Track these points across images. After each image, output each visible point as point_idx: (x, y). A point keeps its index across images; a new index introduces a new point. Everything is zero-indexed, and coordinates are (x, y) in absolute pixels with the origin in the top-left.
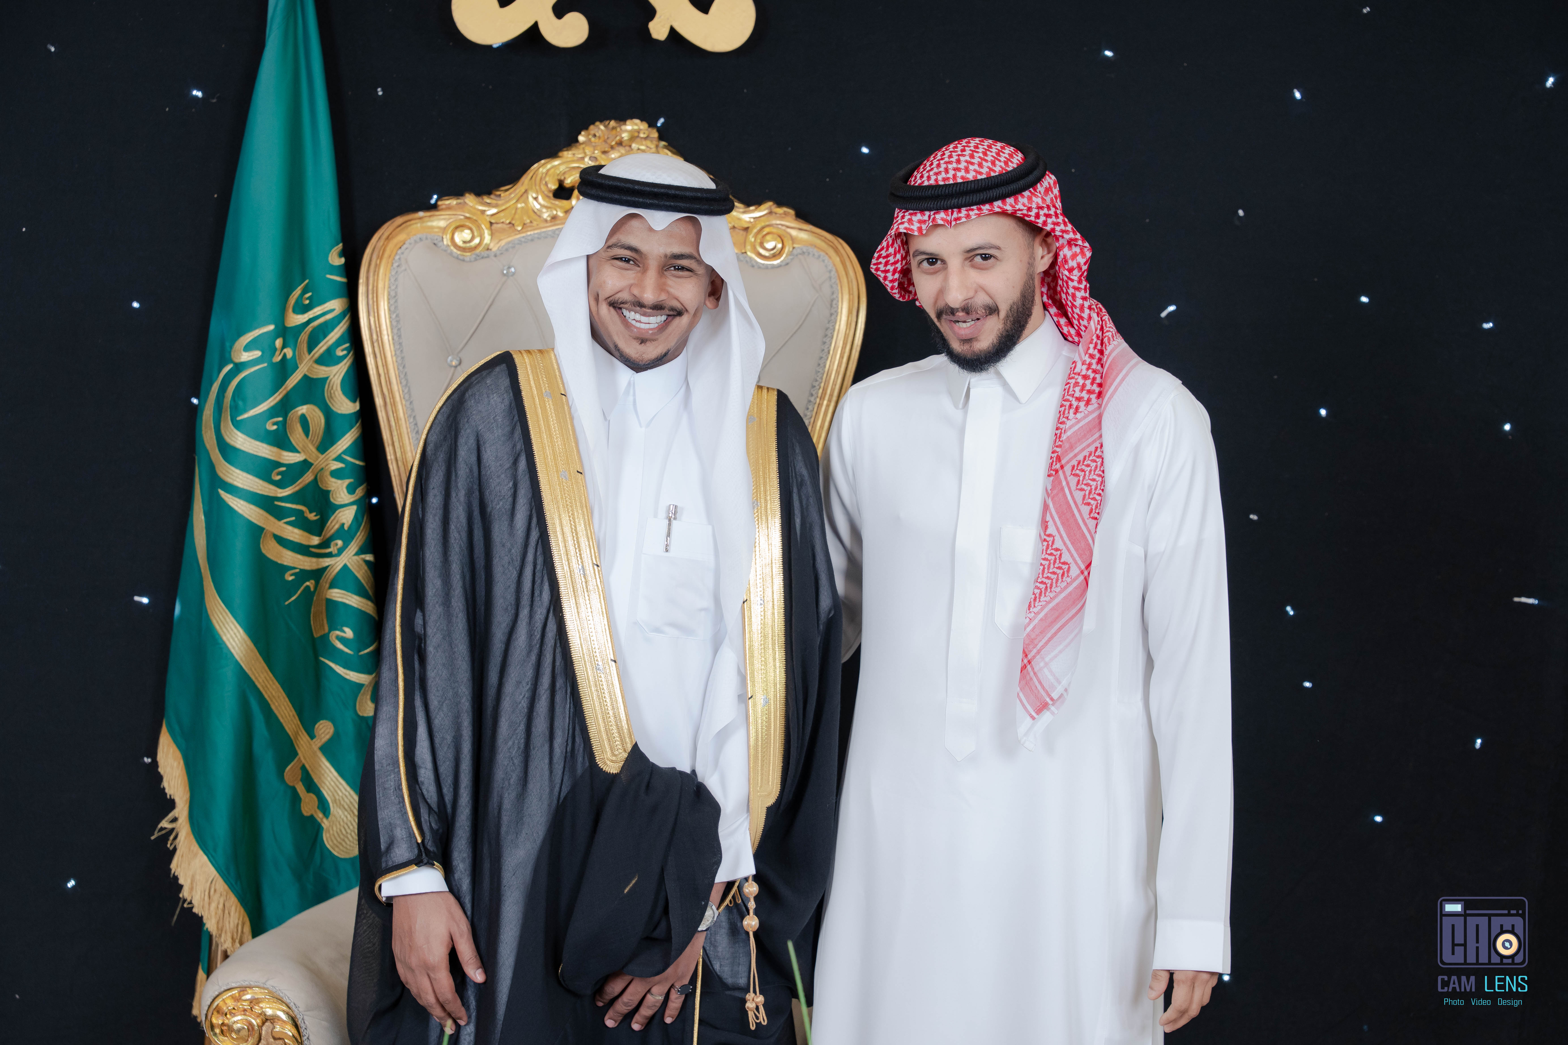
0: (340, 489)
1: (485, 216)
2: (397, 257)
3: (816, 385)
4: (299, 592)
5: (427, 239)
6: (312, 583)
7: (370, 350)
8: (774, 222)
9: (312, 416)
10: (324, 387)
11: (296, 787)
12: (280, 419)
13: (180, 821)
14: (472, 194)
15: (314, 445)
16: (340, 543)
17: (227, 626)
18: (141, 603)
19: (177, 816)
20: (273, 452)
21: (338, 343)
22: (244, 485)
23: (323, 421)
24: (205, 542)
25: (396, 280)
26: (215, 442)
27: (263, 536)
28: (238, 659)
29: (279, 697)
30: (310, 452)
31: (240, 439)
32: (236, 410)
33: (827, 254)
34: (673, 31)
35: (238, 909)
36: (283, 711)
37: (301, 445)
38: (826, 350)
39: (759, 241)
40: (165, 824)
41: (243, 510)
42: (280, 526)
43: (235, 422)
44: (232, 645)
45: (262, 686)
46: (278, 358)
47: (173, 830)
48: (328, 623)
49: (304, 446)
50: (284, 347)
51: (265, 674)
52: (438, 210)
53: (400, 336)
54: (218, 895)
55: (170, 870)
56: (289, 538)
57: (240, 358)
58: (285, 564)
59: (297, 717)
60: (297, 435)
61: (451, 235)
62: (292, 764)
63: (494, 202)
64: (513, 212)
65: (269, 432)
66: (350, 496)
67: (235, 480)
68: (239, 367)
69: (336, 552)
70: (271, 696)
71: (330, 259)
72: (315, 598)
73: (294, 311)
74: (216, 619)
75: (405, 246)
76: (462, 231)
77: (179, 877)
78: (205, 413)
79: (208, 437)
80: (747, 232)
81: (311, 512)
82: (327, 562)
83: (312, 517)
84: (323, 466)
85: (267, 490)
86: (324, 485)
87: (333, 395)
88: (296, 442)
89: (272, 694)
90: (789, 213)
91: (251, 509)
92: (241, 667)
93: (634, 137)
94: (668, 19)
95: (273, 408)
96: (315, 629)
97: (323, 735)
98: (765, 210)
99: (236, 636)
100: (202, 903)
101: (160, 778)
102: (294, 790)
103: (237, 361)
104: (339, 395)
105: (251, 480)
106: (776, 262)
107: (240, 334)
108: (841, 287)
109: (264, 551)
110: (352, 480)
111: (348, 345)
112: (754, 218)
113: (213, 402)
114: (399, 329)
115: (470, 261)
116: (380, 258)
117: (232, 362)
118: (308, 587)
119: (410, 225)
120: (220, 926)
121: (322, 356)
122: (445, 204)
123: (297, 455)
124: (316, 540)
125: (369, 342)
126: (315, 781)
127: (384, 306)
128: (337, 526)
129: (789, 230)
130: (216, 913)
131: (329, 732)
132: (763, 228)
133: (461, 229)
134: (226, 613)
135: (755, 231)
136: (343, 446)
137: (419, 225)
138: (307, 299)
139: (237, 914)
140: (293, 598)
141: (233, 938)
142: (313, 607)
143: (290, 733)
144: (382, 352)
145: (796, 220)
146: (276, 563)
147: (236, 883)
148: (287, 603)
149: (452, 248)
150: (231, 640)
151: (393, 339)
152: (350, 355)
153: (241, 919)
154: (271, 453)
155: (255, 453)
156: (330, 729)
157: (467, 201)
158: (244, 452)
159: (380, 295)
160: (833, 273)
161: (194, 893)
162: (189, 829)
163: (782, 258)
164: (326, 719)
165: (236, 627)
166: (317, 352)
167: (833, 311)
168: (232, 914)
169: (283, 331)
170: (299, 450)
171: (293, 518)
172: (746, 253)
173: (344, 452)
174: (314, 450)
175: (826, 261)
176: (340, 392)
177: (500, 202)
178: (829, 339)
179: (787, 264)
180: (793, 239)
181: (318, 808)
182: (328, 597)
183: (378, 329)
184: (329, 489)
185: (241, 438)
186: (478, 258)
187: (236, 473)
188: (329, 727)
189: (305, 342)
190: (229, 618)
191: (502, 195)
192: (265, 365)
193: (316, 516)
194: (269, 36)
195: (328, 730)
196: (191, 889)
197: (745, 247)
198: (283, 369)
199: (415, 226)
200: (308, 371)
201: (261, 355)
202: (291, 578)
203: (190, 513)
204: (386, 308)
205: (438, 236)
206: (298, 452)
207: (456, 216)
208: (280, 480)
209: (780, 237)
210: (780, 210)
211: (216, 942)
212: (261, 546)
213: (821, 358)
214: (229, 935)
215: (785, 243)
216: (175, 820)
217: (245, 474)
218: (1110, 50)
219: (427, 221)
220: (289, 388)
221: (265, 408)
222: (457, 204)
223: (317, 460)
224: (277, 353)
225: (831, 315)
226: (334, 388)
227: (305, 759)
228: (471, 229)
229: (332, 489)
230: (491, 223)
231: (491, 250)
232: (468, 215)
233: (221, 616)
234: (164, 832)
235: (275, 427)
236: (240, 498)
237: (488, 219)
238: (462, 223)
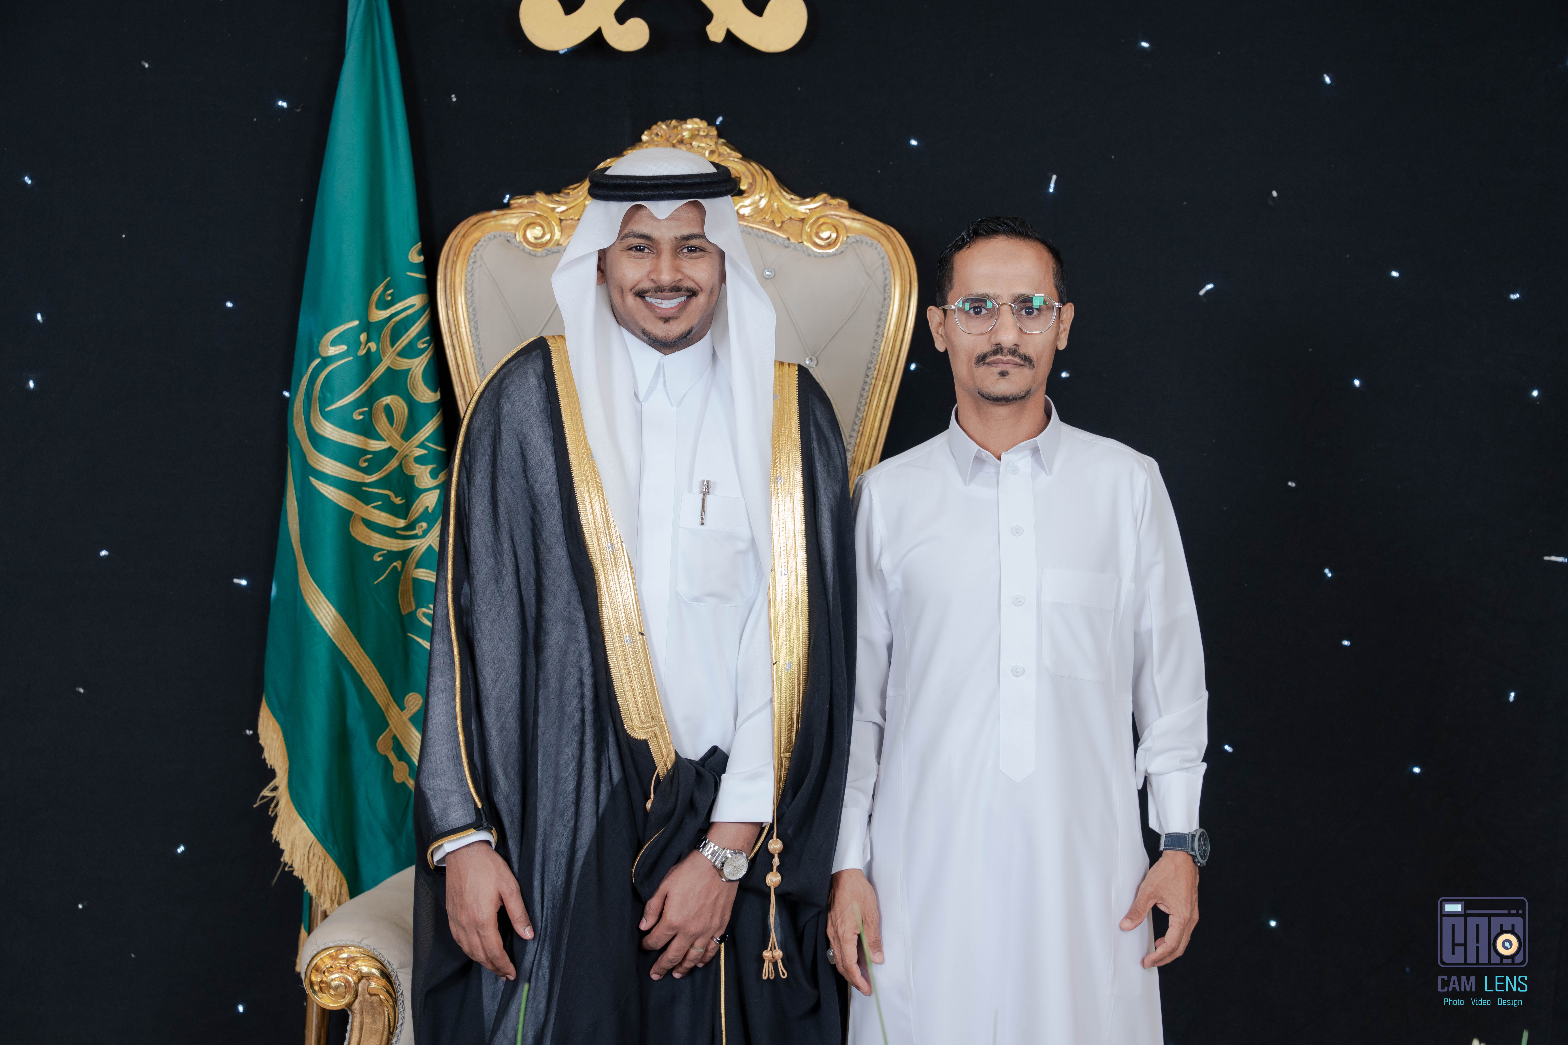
0: (424, 474)
1: (555, 213)
2: (473, 254)
3: (871, 367)
4: (387, 572)
5: (500, 236)
6: (399, 564)
7: (449, 342)
8: (828, 213)
9: (396, 406)
10: (407, 378)
11: (388, 755)
12: (366, 409)
13: (280, 789)
14: (543, 193)
15: (398, 433)
16: (424, 525)
17: (320, 605)
18: (239, 585)
19: (277, 785)
20: (360, 441)
21: (419, 336)
22: (333, 472)
23: (406, 410)
24: (298, 526)
25: (472, 275)
26: (306, 432)
27: (352, 520)
28: (331, 637)
29: (370, 671)
30: (395, 440)
31: (328, 428)
32: (324, 402)
33: (879, 242)
34: (729, 34)
35: (336, 872)
36: (374, 684)
37: (386, 433)
38: (881, 333)
39: (815, 231)
40: (266, 792)
41: (332, 496)
42: (368, 510)
43: (323, 412)
44: (324, 623)
45: (354, 661)
46: (362, 352)
47: (274, 798)
48: (415, 600)
49: (388, 434)
50: (368, 341)
51: (357, 650)
52: (511, 209)
53: (476, 329)
54: (316, 859)
55: (272, 836)
56: (376, 521)
57: (327, 353)
58: (373, 545)
59: (387, 690)
60: (382, 424)
61: (523, 231)
62: (384, 734)
63: (563, 200)
64: (582, 209)
65: (356, 421)
66: (433, 481)
67: (325, 468)
68: (326, 361)
69: (421, 533)
70: (363, 671)
71: (410, 257)
72: (402, 578)
73: (377, 308)
74: (309, 599)
75: (480, 243)
76: (534, 228)
77: (280, 842)
78: (295, 405)
79: (299, 427)
80: (803, 223)
81: (396, 497)
82: (413, 543)
83: (398, 501)
84: (407, 452)
85: (355, 477)
86: (408, 471)
87: (415, 386)
88: (381, 431)
89: (363, 669)
90: (842, 204)
91: (340, 495)
92: (334, 643)
93: (694, 136)
94: (725, 22)
95: (359, 398)
96: (403, 607)
97: (412, 707)
98: (820, 201)
99: (329, 615)
100: (301, 867)
101: (261, 749)
102: (386, 758)
103: (324, 355)
104: (420, 385)
105: (340, 467)
106: (831, 251)
107: (327, 330)
108: (894, 273)
109: (353, 534)
110: (434, 466)
111: (428, 338)
112: (810, 209)
113: (303, 394)
114: (476, 322)
115: (542, 257)
116: (457, 255)
117: (320, 356)
118: (395, 567)
119: (484, 224)
120: (319, 887)
121: (404, 349)
122: (517, 203)
123: (383, 443)
124: (402, 523)
125: (448, 335)
126: (406, 750)
127: (461, 300)
128: (421, 510)
129: (843, 220)
130: (315, 876)
131: (418, 704)
132: (818, 219)
133: (532, 226)
134: (318, 593)
135: (811, 221)
136: (425, 434)
137: (493, 223)
138: (389, 295)
139: (335, 877)
140: (382, 578)
141: (331, 899)
142: (400, 585)
143: (381, 706)
144: (460, 344)
145: (849, 210)
146: (365, 545)
147: (333, 848)
148: (376, 583)
149: (524, 244)
150: (324, 619)
151: (471, 332)
152: (430, 348)
153: (339, 881)
154: (358, 442)
155: (343, 442)
156: (419, 700)
157: (537, 199)
158: (332, 441)
159: (458, 290)
160: (886, 259)
161: (294, 858)
162: (289, 797)
163: (837, 247)
164: (415, 691)
165: (328, 606)
166: (399, 346)
167: (886, 296)
168: (330, 877)
169: (367, 326)
170: (385, 438)
171: (380, 503)
172: (802, 242)
173: (427, 439)
174: (398, 438)
175: (879, 249)
176: (422, 383)
177: (569, 200)
178: (883, 323)
179: (842, 252)
180: (847, 229)
181: (409, 775)
182: (415, 576)
183: (456, 322)
184: (414, 474)
185: (330, 428)
186: (549, 253)
187: (325, 461)
188: (418, 699)
189: (388, 336)
190: (322, 598)
191: (571, 193)
192: (351, 358)
193: (401, 500)
194: (348, 48)
195: (417, 702)
196: (292, 853)
197: (801, 237)
198: (368, 362)
199: (489, 224)
200: (391, 363)
201: (347, 349)
202: (379, 559)
203: (284, 499)
204: (463, 302)
205: (512, 233)
206: (384, 440)
207: (528, 214)
208: (367, 467)
209: (834, 226)
210: (834, 202)
211: (316, 902)
212: (351, 529)
213: (876, 341)
214: (328, 896)
215: (839, 233)
216: (275, 789)
217: (334, 462)
218: (1146, 41)
219: (501, 220)
220: (374, 380)
221: (352, 399)
222: (529, 203)
223: (402, 447)
224: (362, 347)
225: (885, 299)
226: (416, 379)
227: (396, 729)
228: (542, 226)
229: (416, 474)
230: (561, 220)
231: (561, 245)
232: (538, 213)
233: (314, 596)
234: (265, 800)
235: (361, 417)
236: (330, 484)
237: (558, 216)
238: (533, 221)
